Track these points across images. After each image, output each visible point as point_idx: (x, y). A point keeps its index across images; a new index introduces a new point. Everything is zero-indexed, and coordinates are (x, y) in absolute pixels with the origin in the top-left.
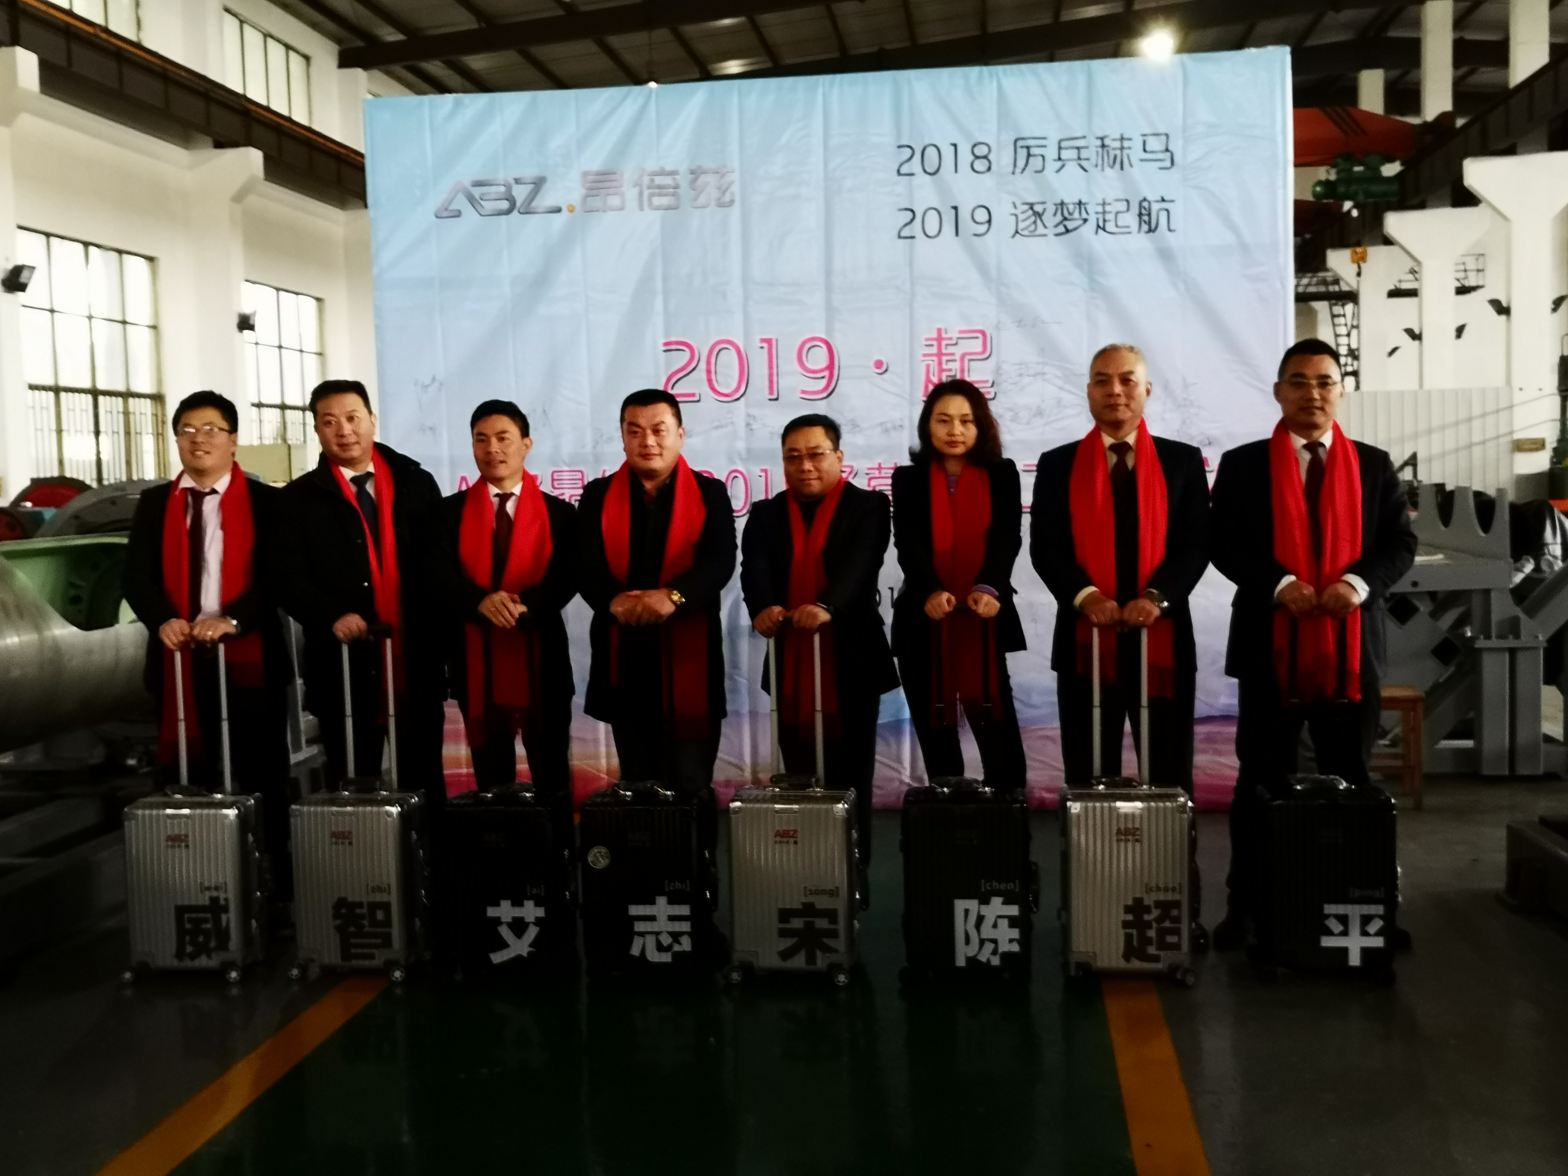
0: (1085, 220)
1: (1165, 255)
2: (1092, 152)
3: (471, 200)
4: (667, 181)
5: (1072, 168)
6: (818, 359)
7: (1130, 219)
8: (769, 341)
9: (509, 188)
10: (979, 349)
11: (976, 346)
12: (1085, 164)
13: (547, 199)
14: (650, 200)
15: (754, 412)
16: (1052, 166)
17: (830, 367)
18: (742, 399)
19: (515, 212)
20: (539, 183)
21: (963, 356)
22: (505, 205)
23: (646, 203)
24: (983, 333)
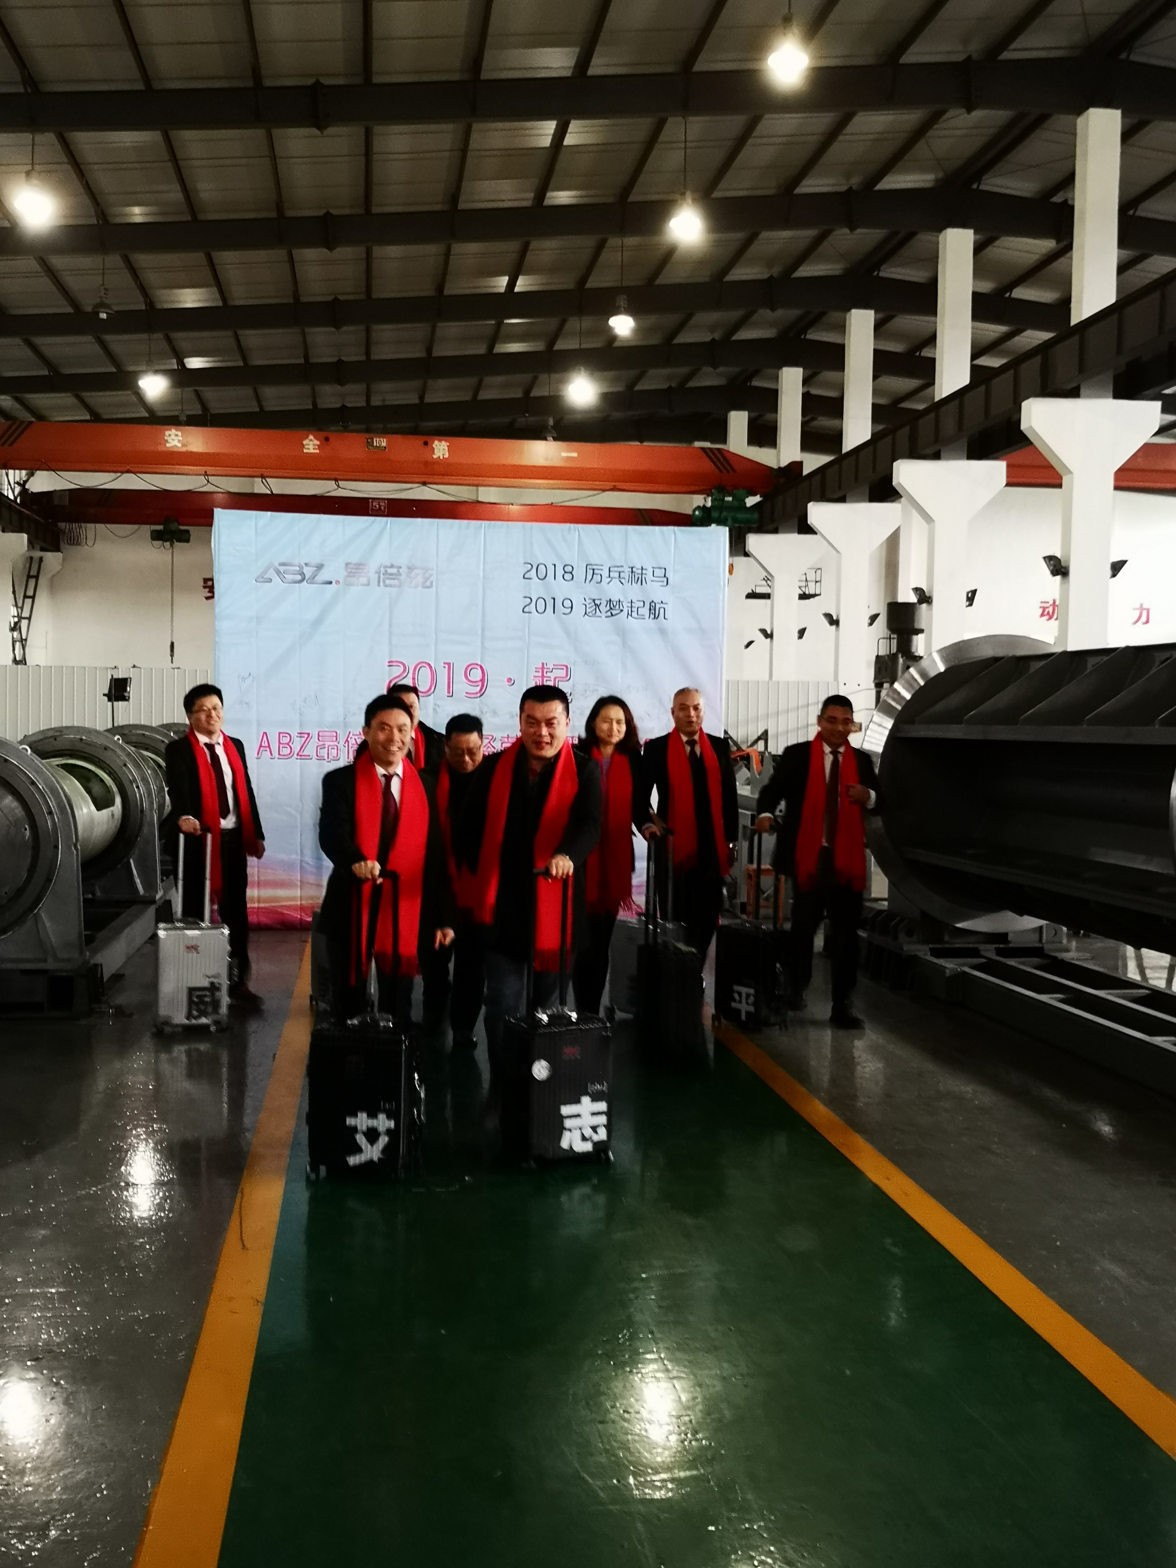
0: (622, 611)
1: (662, 631)
2: (626, 574)
3: (278, 573)
4: (394, 571)
5: (616, 581)
6: (476, 675)
7: (645, 611)
8: (449, 664)
9: (301, 567)
10: (564, 675)
11: (562, 673)
12: (623, 581)
13: (323, 576)
14: (384, 581)
15: (439, 703)
16: (606, 580)
17: (482, 680)
18: (432, 695)
19: (305, 582)
20: (320, 567)
21: (555, 678)
22: (299, 577)
23: (381, 584)
24: (567, 667)
